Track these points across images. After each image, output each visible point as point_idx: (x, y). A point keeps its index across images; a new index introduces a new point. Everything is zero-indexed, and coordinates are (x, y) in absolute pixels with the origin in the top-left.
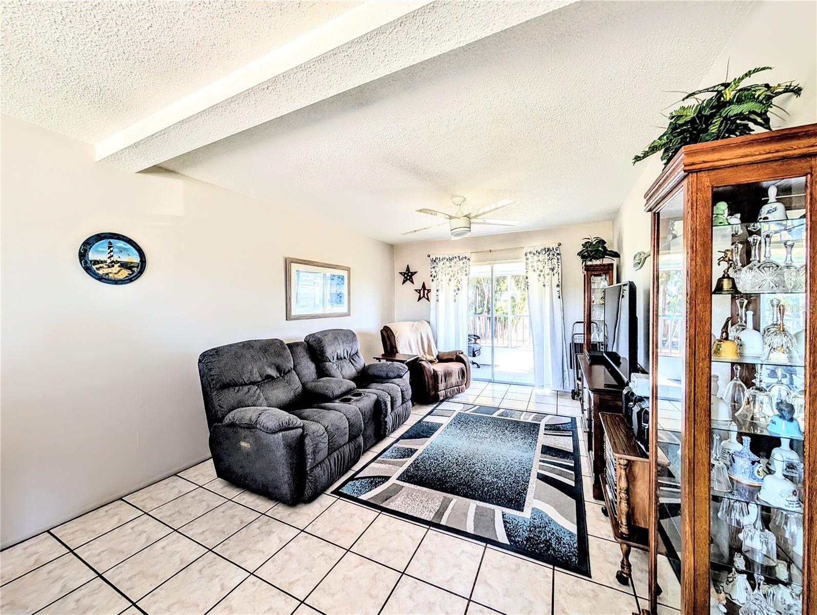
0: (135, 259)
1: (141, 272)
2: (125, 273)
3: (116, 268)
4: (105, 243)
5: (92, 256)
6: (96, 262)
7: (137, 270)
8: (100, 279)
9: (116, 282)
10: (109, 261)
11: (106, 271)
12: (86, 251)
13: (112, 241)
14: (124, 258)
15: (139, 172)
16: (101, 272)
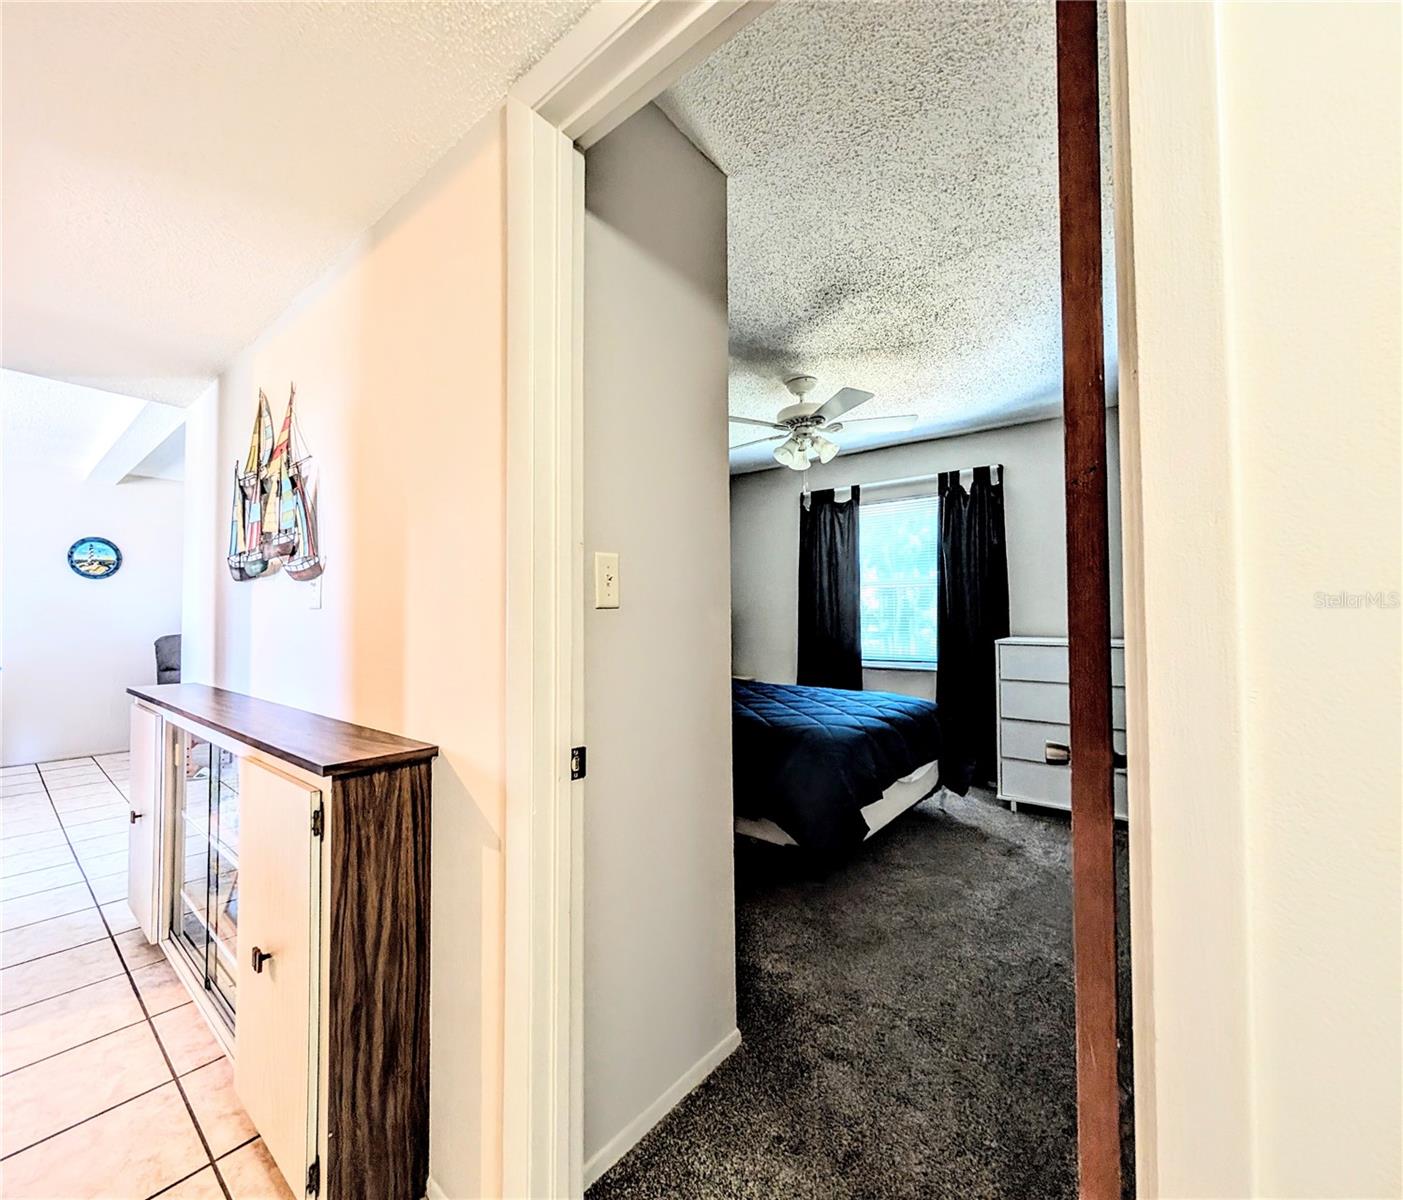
0: (112, 557)
1: (117, 568)
2: (103, 569)
3: (96, 565)
4: (87, 545)
5: (76, 557)
6: (79, 562)
7: (113, 568)
8: (83, 574)
9: (95, 577)
10: (89, 560)
11: (87, 568)
12: (72, 553)
13: (93, 543)
14: (103, 558)
15: (119, 483)
16: (83, 569)
